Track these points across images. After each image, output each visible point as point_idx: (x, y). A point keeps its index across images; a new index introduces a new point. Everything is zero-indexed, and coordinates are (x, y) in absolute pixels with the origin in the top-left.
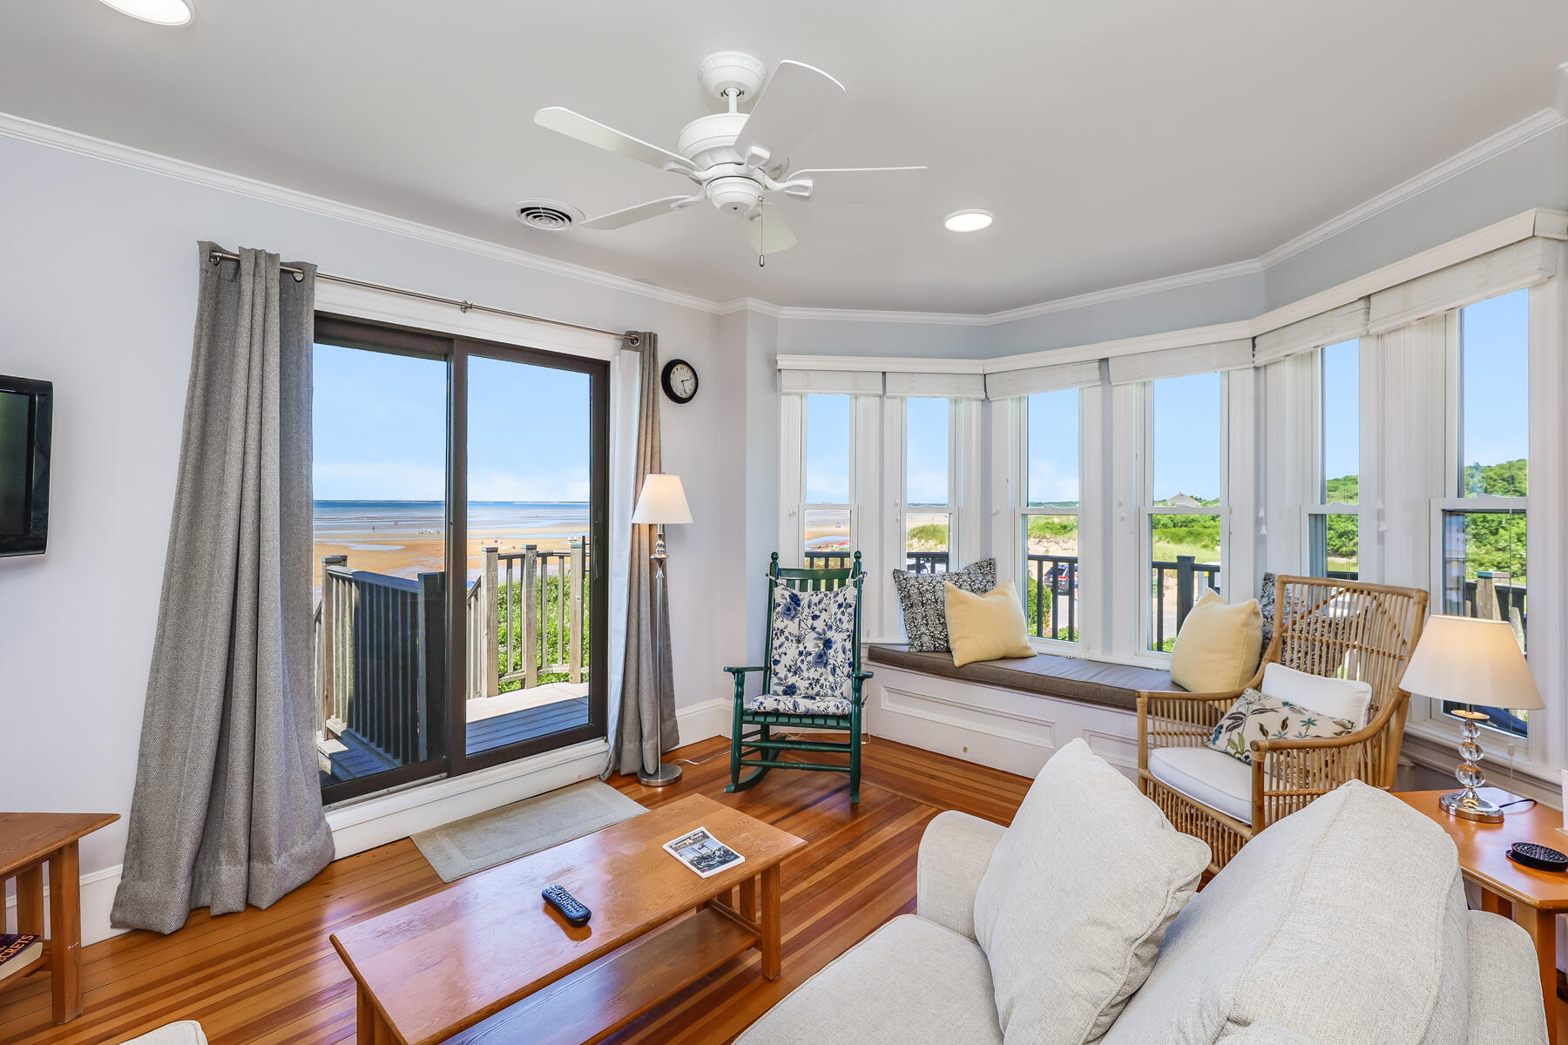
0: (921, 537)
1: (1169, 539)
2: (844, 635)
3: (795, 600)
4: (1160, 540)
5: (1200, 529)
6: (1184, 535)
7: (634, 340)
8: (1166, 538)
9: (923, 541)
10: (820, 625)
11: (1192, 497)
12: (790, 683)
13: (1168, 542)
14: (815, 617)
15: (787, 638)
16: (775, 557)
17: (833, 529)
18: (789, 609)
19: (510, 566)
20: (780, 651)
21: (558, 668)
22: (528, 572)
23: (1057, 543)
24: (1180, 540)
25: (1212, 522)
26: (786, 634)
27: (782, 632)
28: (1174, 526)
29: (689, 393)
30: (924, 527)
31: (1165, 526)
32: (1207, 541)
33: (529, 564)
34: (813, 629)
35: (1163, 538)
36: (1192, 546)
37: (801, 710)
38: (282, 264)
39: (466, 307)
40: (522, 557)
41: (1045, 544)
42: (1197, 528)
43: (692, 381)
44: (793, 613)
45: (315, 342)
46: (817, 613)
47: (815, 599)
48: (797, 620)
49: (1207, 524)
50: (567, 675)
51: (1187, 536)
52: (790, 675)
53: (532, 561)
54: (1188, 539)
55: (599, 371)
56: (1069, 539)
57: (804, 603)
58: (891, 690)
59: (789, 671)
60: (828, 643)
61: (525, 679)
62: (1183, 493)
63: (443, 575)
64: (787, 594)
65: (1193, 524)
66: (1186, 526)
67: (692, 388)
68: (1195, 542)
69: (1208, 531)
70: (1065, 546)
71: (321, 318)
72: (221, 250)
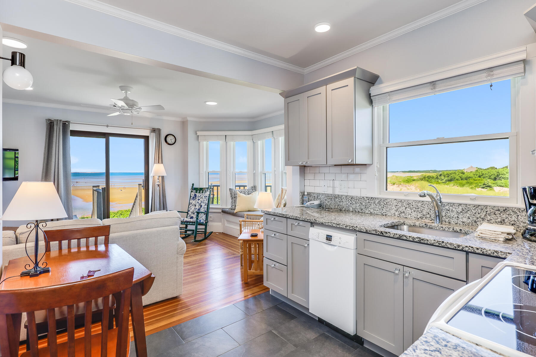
1: (458, 185)
2: (205, 204)
3: (195, 195)
4: (454, 185)
5: (473, 181)
6: (464, 183)
7: (154, 130)
8: (457, 184)
10: (200, 202)
12: (192, 216)
13: (458, 186)
14: (199, 200)
15: (192, 205)
16: (193, 185)
18: (194, 198)
20: (190, 208)
24: (463, 186)
26: (192, 204)
27: (191, 203)
28: (461, 180)
29: (173, 142)
31: (457, 180)
32: (473, 186)
34: (198, 203)
35: (456, 185)
37: (185, 221)
38: (63, 121)
39: (107, 126)
42: (471, 181)
43: (174, 139)
44: (195, 199)
45: (70, 136)
46: (200, 199)
47: (200, 195)
48: (195, 200)
51: (466, 184)
52: (192, 214)
54: (467, 185)
55: (146, 138)
56: (411, 185)
57: (197, 196)
58: (227, 221)
59: (192, 213)
60: (201, 206)
62: (472, 166)
63: (105, 188)
64: (194, 194)
65: (470, 179)
66: (466, 180)
67: (174, 141)
68: (469, 186)
69: (476, 182)
70: (409, 188)
71: (72, 131)
72: (51, 120)
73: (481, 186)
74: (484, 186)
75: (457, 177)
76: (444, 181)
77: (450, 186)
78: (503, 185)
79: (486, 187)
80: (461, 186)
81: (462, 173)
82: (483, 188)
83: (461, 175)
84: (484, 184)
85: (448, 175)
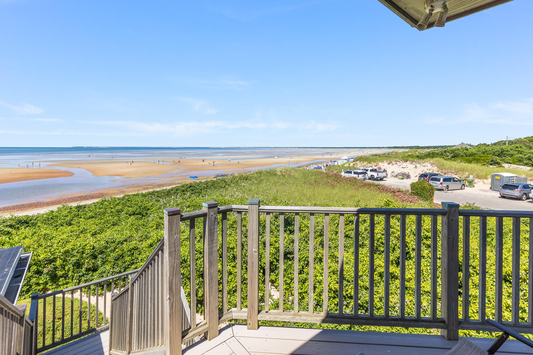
0: (361, 161)
1: (465, 162)
5: (479, 158)
6: (471, 160)
9: (362, 162)
11: (467, 144)
17: (321, 157)
19: (192, 226)
21: (237, 313)
22: (210, 230)
23: (420, 164)
24: (470, 162)
25: (483, 155)
28: (466, 157)
30: (361, 157)
31: (462, 156)
33: (210, 221)
35: (462, 161)
36: (475, 164)
40: (204, 215)
41: (414, 164)
42: (477, 157)
49: (481, 155)
50: (246, 320)
51: (473, 160)
53: (213, 219)
54: (474, 162)
61: (207, 332)
62: (464, 142)
65: (475, 155)
66: (471, 156)
68: (477, 163)
69: (482, 159)
73: (488, 162)
74: (493, 163)
75: (462, 154)
76: (449, 157)
77: (457, 163)
78: (511, 161)
79: (494, 163)
80: (468, 163)
81: (466, 150)
82: (491, 164)
83: (465, 151)
84: (492, 161)
85: (453, 151)
